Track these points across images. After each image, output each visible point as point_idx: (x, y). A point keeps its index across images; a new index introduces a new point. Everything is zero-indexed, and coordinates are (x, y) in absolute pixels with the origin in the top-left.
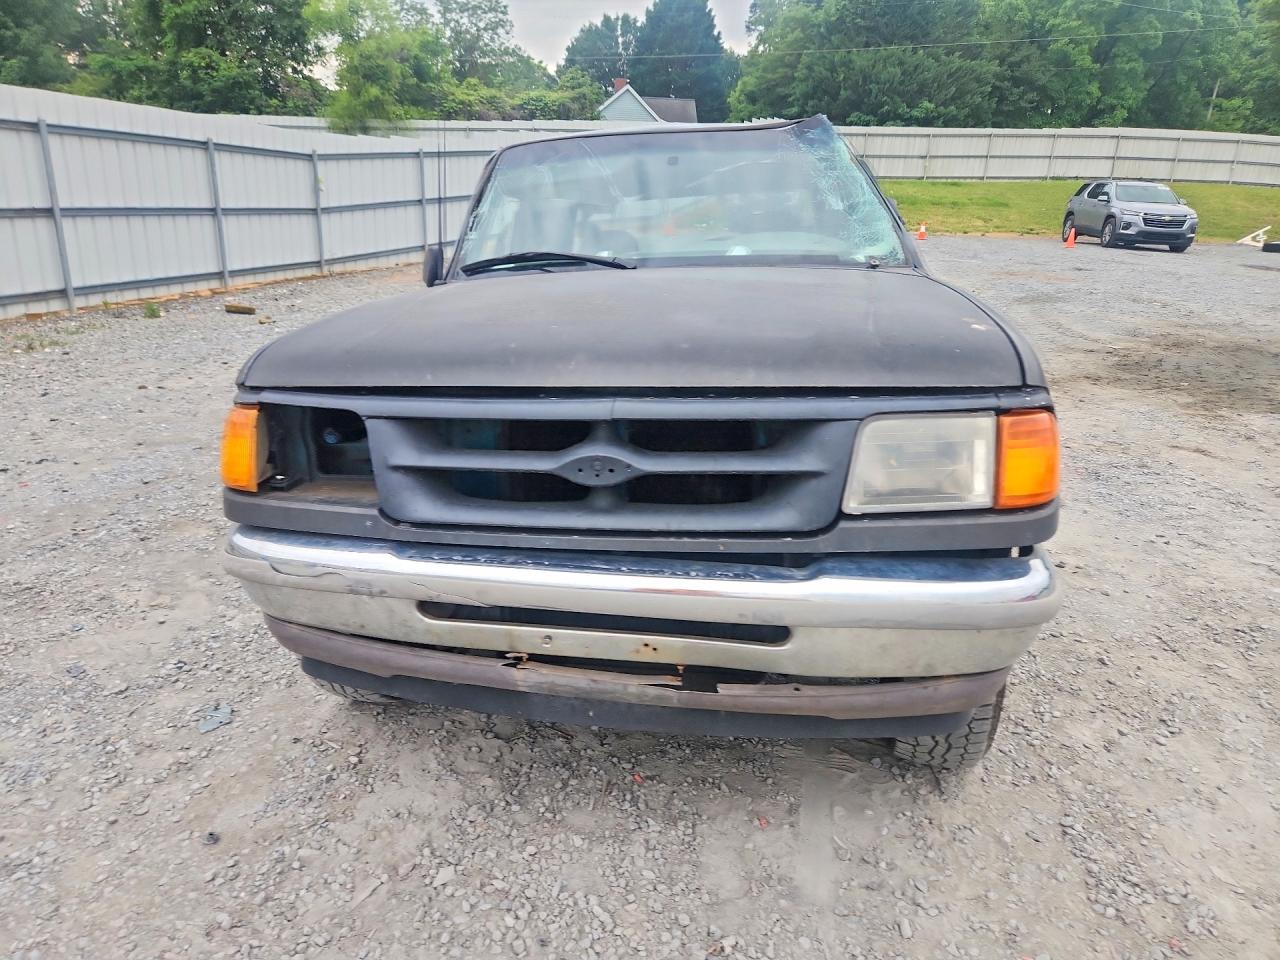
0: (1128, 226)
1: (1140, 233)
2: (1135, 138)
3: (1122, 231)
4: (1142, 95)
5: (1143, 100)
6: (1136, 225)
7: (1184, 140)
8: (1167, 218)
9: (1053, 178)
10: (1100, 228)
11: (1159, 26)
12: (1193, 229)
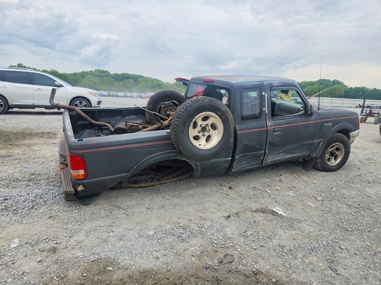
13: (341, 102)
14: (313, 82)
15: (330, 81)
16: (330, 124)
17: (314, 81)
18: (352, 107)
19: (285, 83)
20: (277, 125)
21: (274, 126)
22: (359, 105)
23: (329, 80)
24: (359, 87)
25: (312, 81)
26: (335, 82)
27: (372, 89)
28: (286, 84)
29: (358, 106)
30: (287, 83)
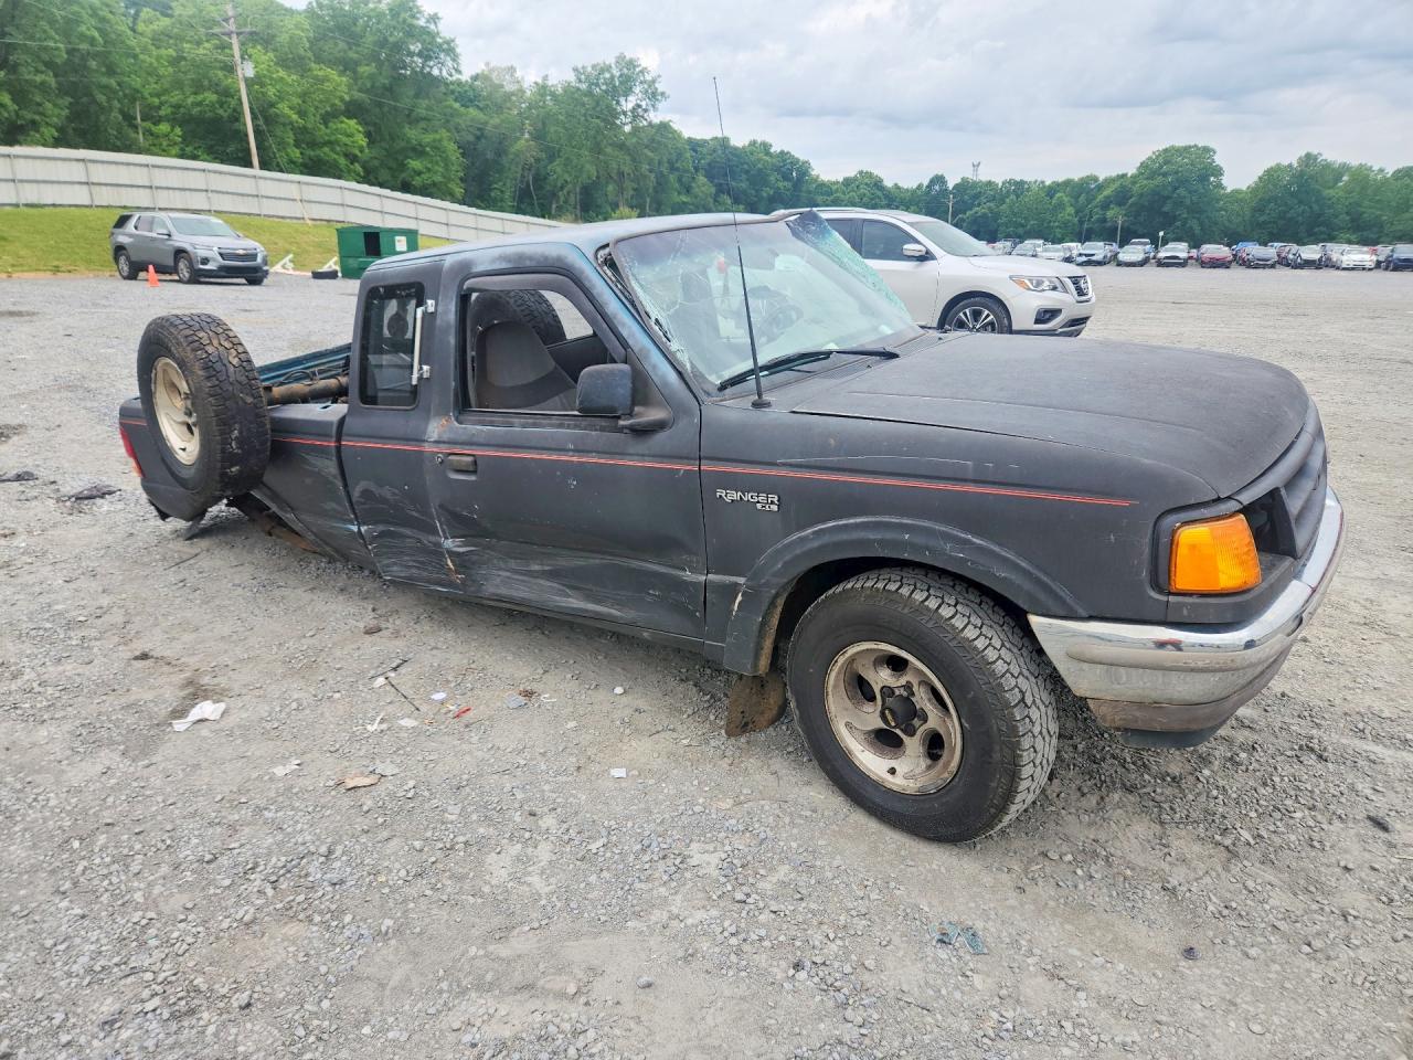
0: (205, 261)
1: (222, 268)
2: (103, 162)
3: (202, 267)
4: (66, 112)
5: (67, 117)
6: (214, 260)
7: (153, 166)
8: (241, 252)
9: (27, 205)
10: (172, 264)
11: (57, 37)
12: (265, 262)
16: (767, 503)
19: (521, 257)
20: (463, 443)
21: (449, 443)
28: (528, 263)
30: (530, 258)
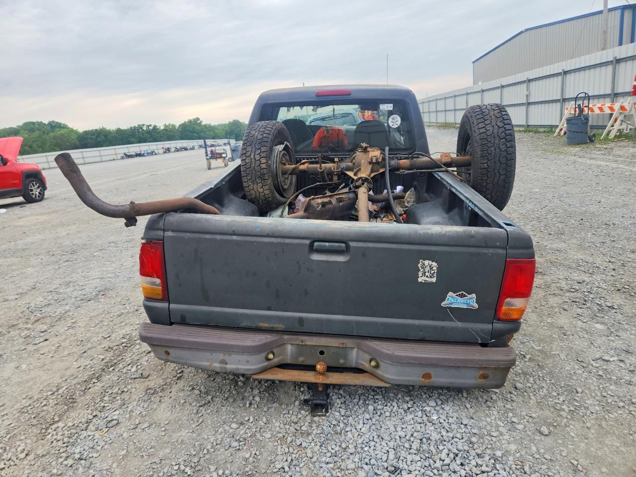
13: (97, 153)
14: (14, 128)
15: (45, 124)
17: (15, 126)
18: (115, 158)
22: (124, 154)
23: (41, 122)
24: (96, 130)
25: (11, 128)
26: (54, 126)
27: (115, 129)
29: (124, 156)
